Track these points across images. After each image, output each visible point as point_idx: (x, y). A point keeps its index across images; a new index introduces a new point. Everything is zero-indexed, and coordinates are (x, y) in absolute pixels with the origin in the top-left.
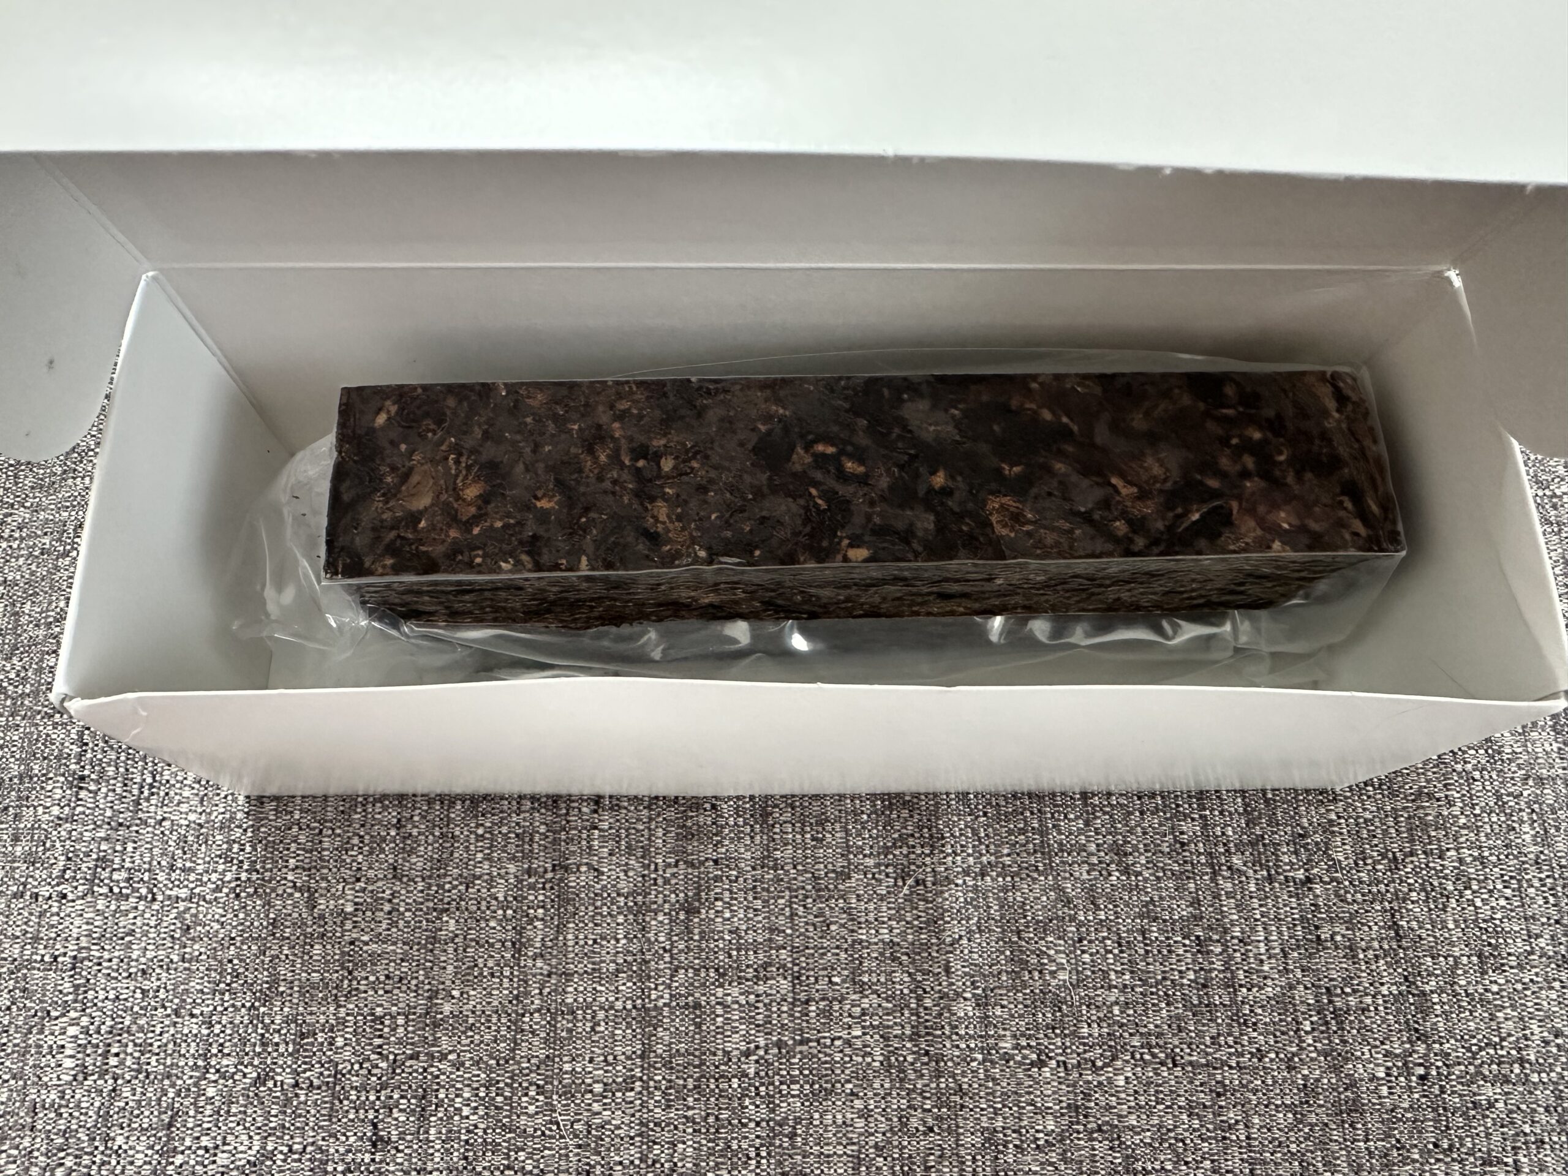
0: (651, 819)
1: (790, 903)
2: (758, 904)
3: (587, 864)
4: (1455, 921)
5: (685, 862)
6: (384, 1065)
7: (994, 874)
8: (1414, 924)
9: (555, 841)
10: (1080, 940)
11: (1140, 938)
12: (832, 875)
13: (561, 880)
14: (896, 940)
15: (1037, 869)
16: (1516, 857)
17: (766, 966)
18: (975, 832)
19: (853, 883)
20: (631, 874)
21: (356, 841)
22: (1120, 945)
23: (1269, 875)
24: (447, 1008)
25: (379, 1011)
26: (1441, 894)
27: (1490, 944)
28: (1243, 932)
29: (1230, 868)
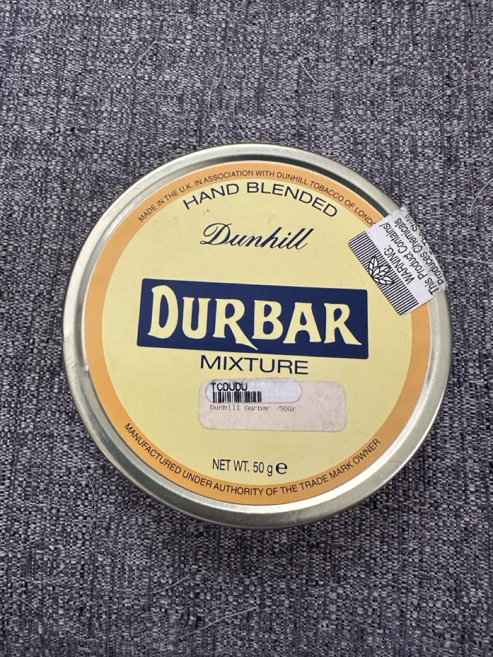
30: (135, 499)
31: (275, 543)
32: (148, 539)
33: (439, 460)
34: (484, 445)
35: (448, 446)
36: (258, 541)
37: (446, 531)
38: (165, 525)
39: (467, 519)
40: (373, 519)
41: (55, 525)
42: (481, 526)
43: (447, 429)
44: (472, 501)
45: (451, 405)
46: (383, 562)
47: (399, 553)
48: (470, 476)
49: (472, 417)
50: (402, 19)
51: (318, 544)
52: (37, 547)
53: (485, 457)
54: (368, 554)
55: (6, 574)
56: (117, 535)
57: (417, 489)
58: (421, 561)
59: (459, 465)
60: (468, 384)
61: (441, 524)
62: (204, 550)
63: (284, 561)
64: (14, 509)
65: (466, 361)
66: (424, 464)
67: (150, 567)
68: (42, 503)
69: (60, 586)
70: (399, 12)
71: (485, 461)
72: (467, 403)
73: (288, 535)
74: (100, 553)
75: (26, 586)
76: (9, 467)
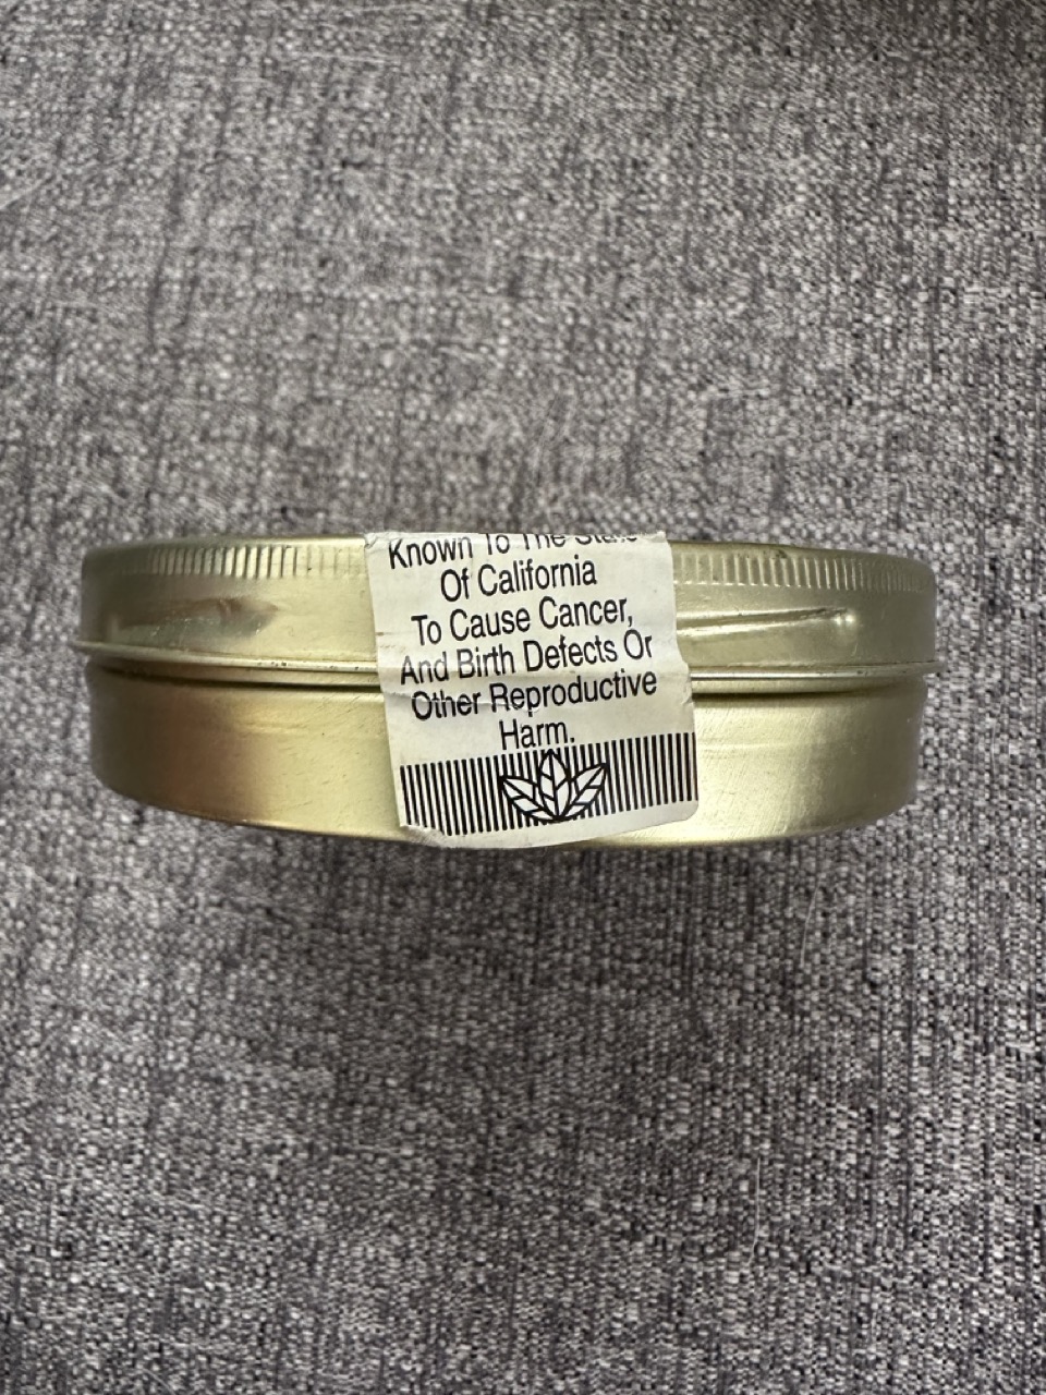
30: (363, 1211)
31: (615, 1319)
32: (384, 1287)
33: (936, 1192)
34: (1027, 1171)
35: (956, 1166)
36: (585, 1313)
37: (941, 1330)
38: (415, 1264)
39: (985, 1312)
40: (802, 1293)
41: (217, 1245)
42: (1010, 1328)
43: (956, 1134)
44: (997, 1277)
45: (967, 1087)
46: (817, 1378)
47: (848, 1363)
48: (996, 1229)
49: (1008, 1115)
50: (913, 320)
51: (696, 1330)
52: (184, 1281)
53: (1027, 1193)
54: (788, 1359)
55: (127, 1325)
56: (326, 1275)
57: (891, 1244)
58: (889, 1382)
59: (975, 1206)
60: (1003, 1049)
61: (933, 1316)
62: (485, 1320)
63: (630, 1355)
64: (148, 1209)
65: (1003, 1003)
66: (909, 1197)
67: (383, 1339)
68: (198, 1202)
69: (221, 1357)
70: (908, 305)
71: (1027, 1203)
72: (999, 1087)
73: (641, 1307)
74: (295, 1304)
75: (160, 1350)
76: (142, 1132)
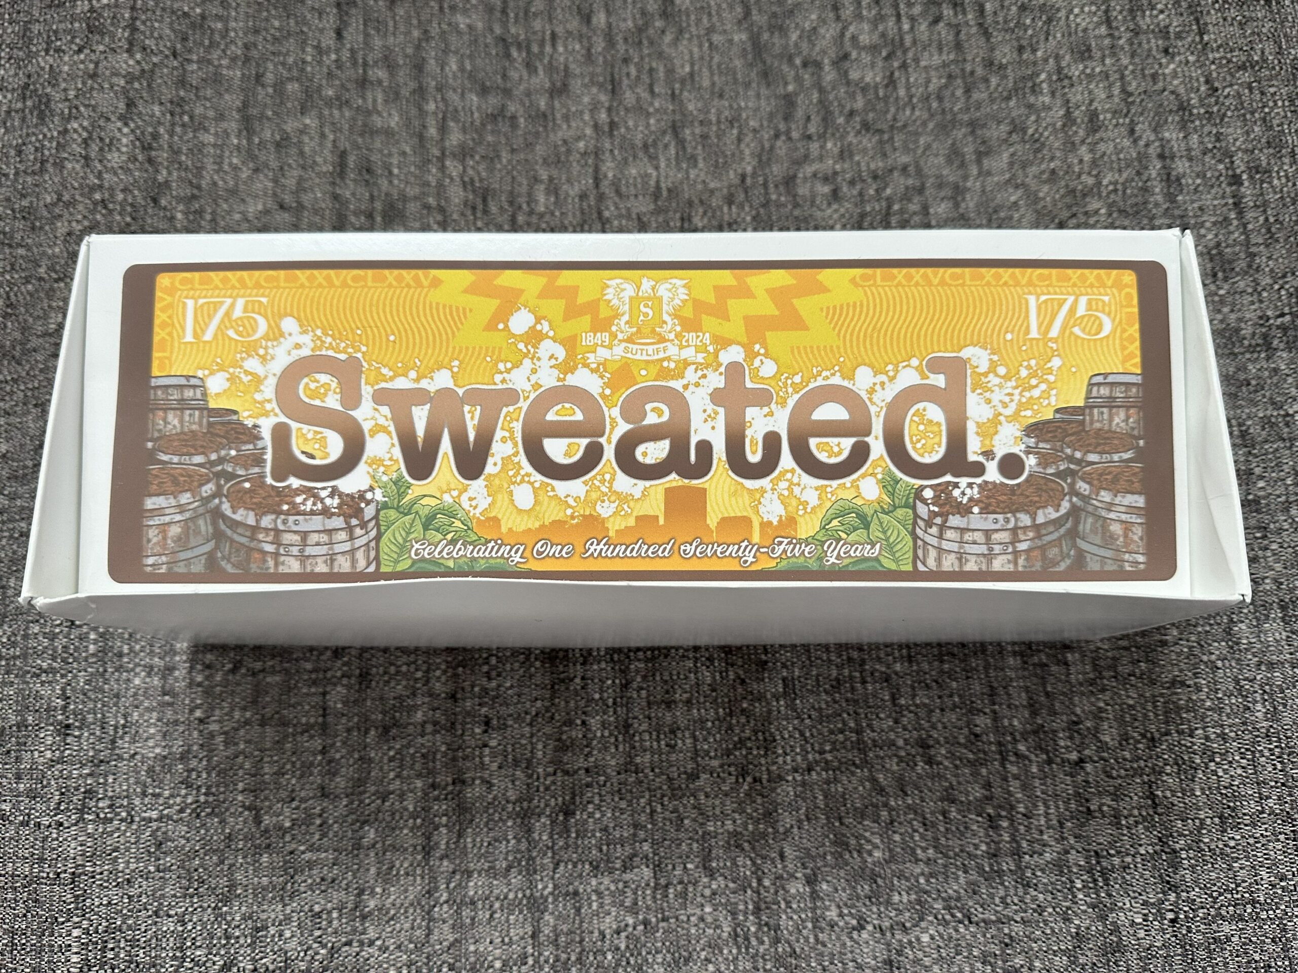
0: (532, 736)
1: (649, 803)
2: (623, 804)
3: (481, 778)
4: (1202, 789)
5: (563, 771)
6: (323, 951)
7: (818, 769)
8: (1168, 794)
9: (454, 759)
10: (892, 822)
11: (941, 818)
12: (683, 776)
13: (460, 792)
14: (739, 829)
15: (854, 764)
16: (1251, 732)
17: (631, 858)
18: (802, 734)
19: (700, 783)
20: (517, 783)
21: (288, 767)
22: (925, 825)
23: (1049, 757)
24: (372, 904)
25: (317, 908)
26: (1191, 767)
27: (1229, 807)
28: (1026, 808)
29: (1016, 754)
